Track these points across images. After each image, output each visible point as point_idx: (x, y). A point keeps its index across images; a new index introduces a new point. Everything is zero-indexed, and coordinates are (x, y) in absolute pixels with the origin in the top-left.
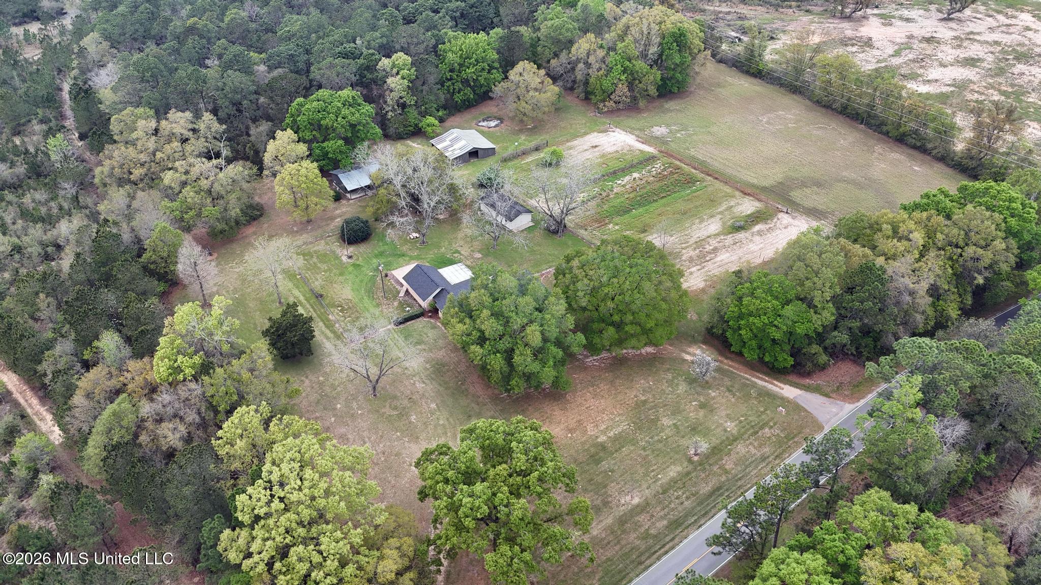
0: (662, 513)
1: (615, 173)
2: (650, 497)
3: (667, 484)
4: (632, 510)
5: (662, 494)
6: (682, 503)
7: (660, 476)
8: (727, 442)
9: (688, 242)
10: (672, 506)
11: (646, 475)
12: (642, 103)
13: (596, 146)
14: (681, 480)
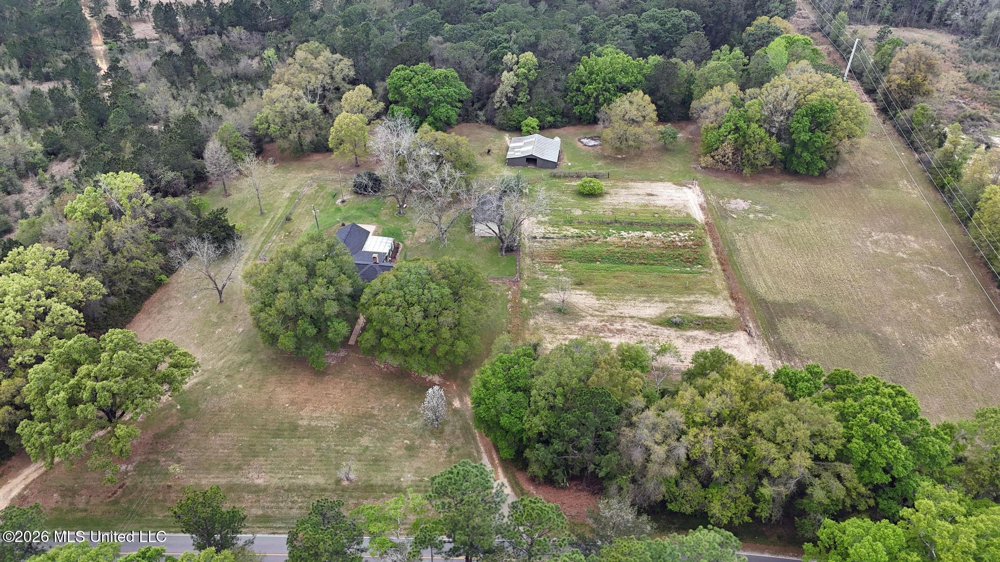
0: (266, 505)
1: (631, 224)
2: (272, 486)
3: (297, 486)
4: (248, 486)
5: (285, 490)
6: (291, 508)
7: (300, 476)
8: (387, 488)
9: (604, 312)
10: (282, 505)
11: (292, 469)
12: (747, 171)
13: (652, 195)
14: (312, 491)
